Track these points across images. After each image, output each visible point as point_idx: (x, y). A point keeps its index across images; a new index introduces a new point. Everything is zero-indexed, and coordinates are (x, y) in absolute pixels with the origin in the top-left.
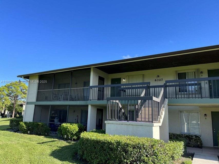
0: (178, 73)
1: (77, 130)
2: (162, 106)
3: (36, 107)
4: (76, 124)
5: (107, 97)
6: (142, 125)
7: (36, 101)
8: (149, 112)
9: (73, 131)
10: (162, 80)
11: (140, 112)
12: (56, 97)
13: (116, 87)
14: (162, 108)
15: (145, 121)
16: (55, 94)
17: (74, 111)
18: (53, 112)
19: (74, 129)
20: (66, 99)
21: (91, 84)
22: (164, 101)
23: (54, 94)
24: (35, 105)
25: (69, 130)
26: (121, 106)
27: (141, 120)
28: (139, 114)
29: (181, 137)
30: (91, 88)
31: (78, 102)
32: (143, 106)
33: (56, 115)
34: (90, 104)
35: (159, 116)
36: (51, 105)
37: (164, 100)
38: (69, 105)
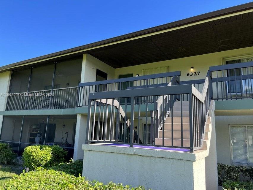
0: (227, 60)
1: (49, 158)
2: (208, 113)
3: (4, 119)
4: (49, 147)
5: (91, 92)
6: (165, 158)
7: (6, 110)
8: (182, 125)
9: (42, 161)
10: (199, 74)
11: (162, 125)
12: (36, 103)
13: (122, 82)
14: (207, 116)
15: (172, 146)
16: (33, 99)
17: (64, 125)
18: (34, 127)
19: (43, 157)
20: (45, 107)
21: (83, 81)
22: (209, 104)
23: (31, 98)
24: (4, 116)
25: (33, 158)
26: (124, 115)
27: (162, 145)
28: (159, 129)
29: (235, 172)
30: (82, 87)
31: (63, 109)
32: (168, 114)
33: (39, 132)
34: (79, 114)
35: (204, 133)
36: (25, 116)
37: (210, 101)
38: (49, 115)
